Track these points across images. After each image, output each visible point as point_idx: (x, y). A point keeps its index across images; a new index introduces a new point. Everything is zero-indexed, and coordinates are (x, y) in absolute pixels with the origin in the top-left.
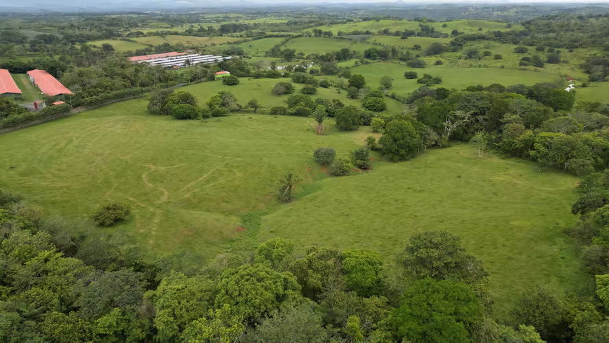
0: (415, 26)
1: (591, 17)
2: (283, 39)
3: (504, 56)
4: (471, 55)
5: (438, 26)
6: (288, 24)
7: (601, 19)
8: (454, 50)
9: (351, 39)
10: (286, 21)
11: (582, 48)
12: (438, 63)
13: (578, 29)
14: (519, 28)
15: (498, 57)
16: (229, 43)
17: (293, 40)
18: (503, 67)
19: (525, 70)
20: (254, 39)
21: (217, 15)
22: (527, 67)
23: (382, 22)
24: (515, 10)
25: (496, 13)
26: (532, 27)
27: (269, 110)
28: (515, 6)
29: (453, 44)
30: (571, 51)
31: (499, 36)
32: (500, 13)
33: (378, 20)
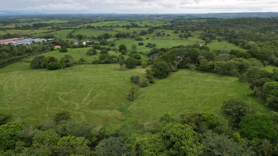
0: (129, 24)
1: (192, 19)
2: (72, 30)
3: (170, 34)
4: (158, 35)
5: (138, 23)
6: (69, 23)
7: (196, 20)
8: (150, 33)
9: (105, 30)
10: (67, 22)
11: (197, 30)
12: (147, 39)
13: (191, 24)
14: (170, 24)
15: (168, 35)
16: (44, 33)
17: (77, 30)
18: (174, 39)
19: (183, 40)
20: (57, 30)
21: (27, 19)
22: (183, 39)
23: (114, 22)
24: (162, 17)
25: (155, 18)
26: (174, 23)
27: (91, 62)
28: (162, 15)
29: (149, 30)
30: (193, 32)
31: (165, 27)
32: (157, 18)
33: (112, 21)
